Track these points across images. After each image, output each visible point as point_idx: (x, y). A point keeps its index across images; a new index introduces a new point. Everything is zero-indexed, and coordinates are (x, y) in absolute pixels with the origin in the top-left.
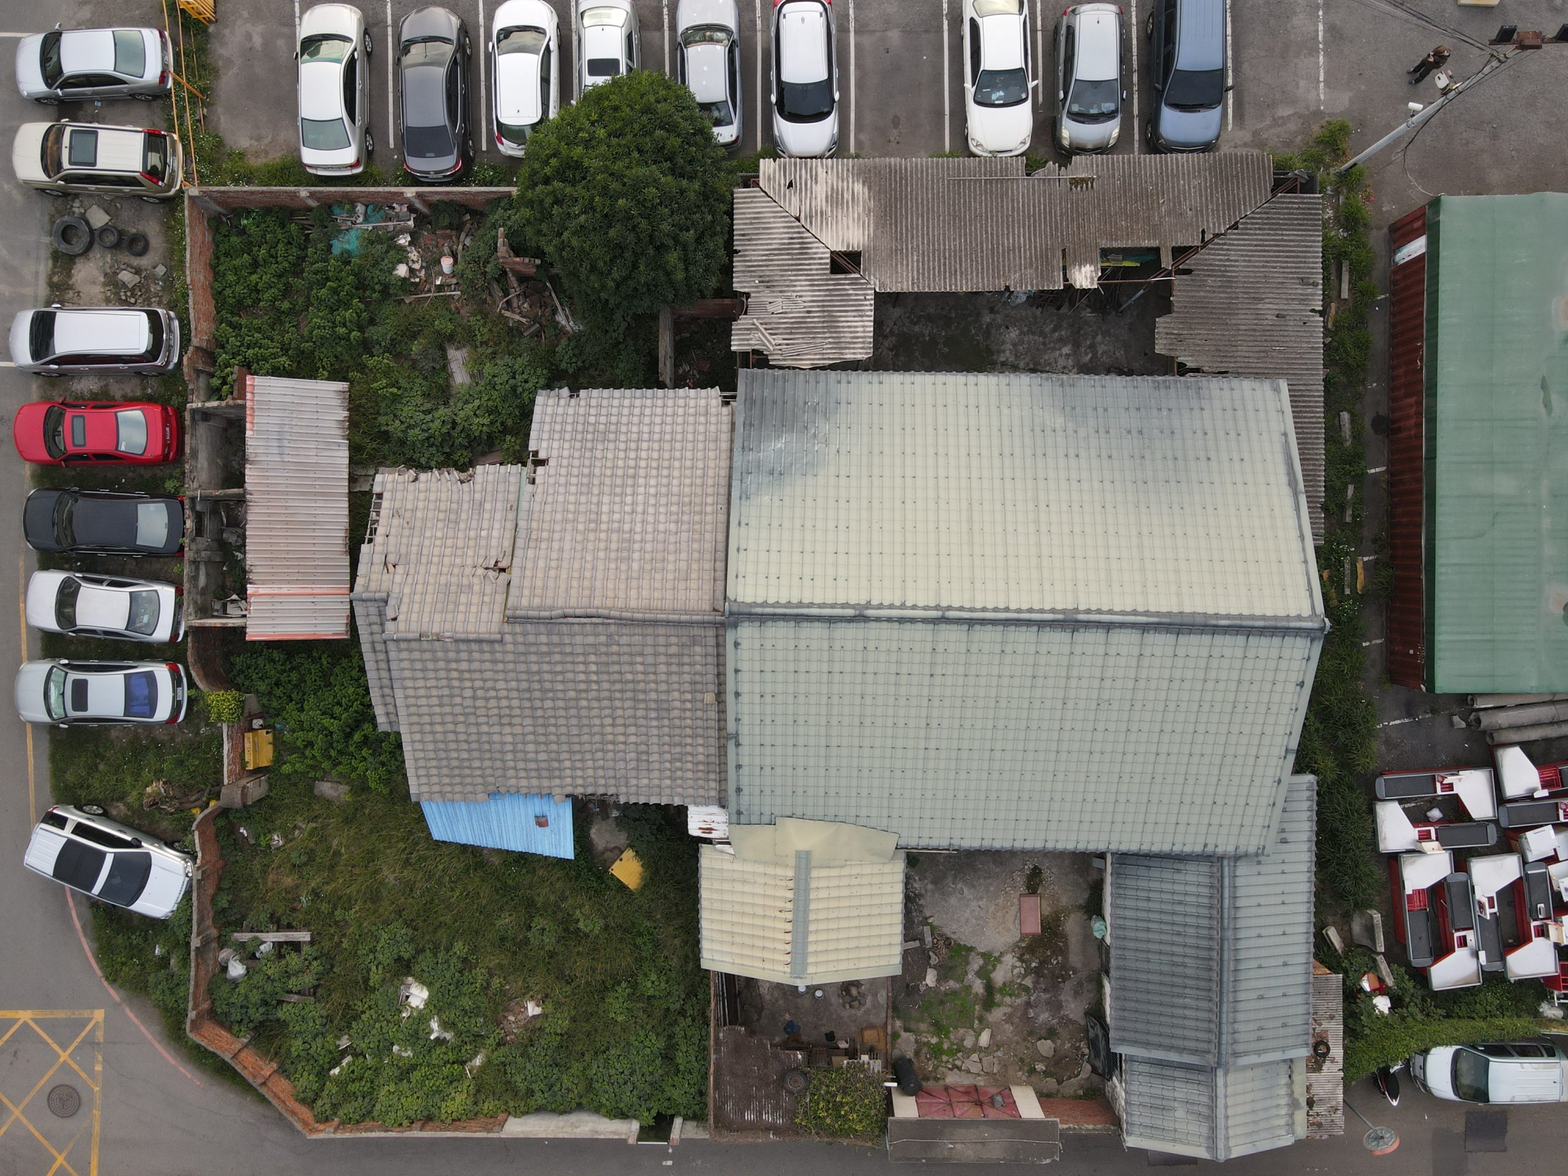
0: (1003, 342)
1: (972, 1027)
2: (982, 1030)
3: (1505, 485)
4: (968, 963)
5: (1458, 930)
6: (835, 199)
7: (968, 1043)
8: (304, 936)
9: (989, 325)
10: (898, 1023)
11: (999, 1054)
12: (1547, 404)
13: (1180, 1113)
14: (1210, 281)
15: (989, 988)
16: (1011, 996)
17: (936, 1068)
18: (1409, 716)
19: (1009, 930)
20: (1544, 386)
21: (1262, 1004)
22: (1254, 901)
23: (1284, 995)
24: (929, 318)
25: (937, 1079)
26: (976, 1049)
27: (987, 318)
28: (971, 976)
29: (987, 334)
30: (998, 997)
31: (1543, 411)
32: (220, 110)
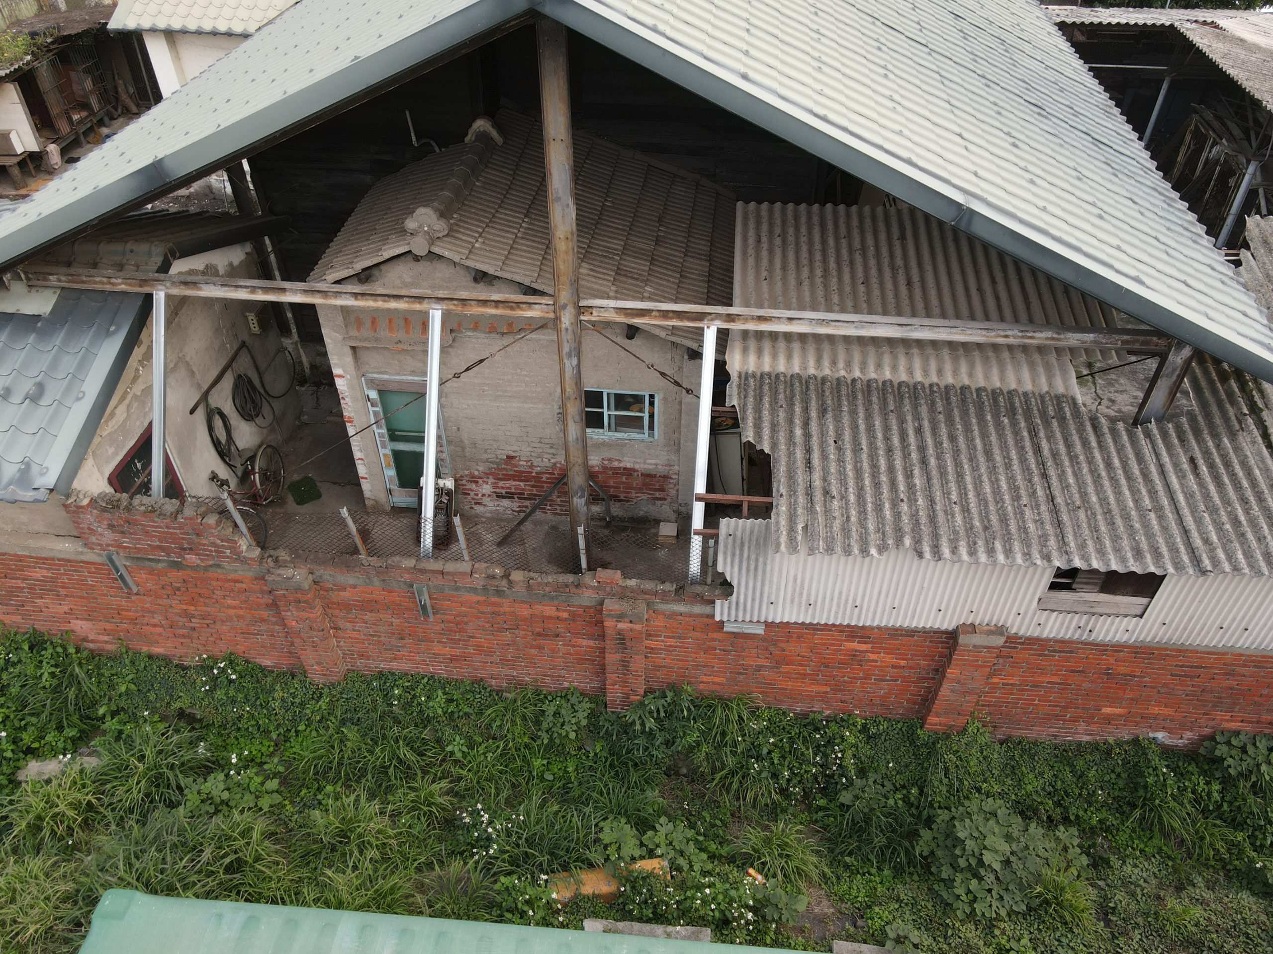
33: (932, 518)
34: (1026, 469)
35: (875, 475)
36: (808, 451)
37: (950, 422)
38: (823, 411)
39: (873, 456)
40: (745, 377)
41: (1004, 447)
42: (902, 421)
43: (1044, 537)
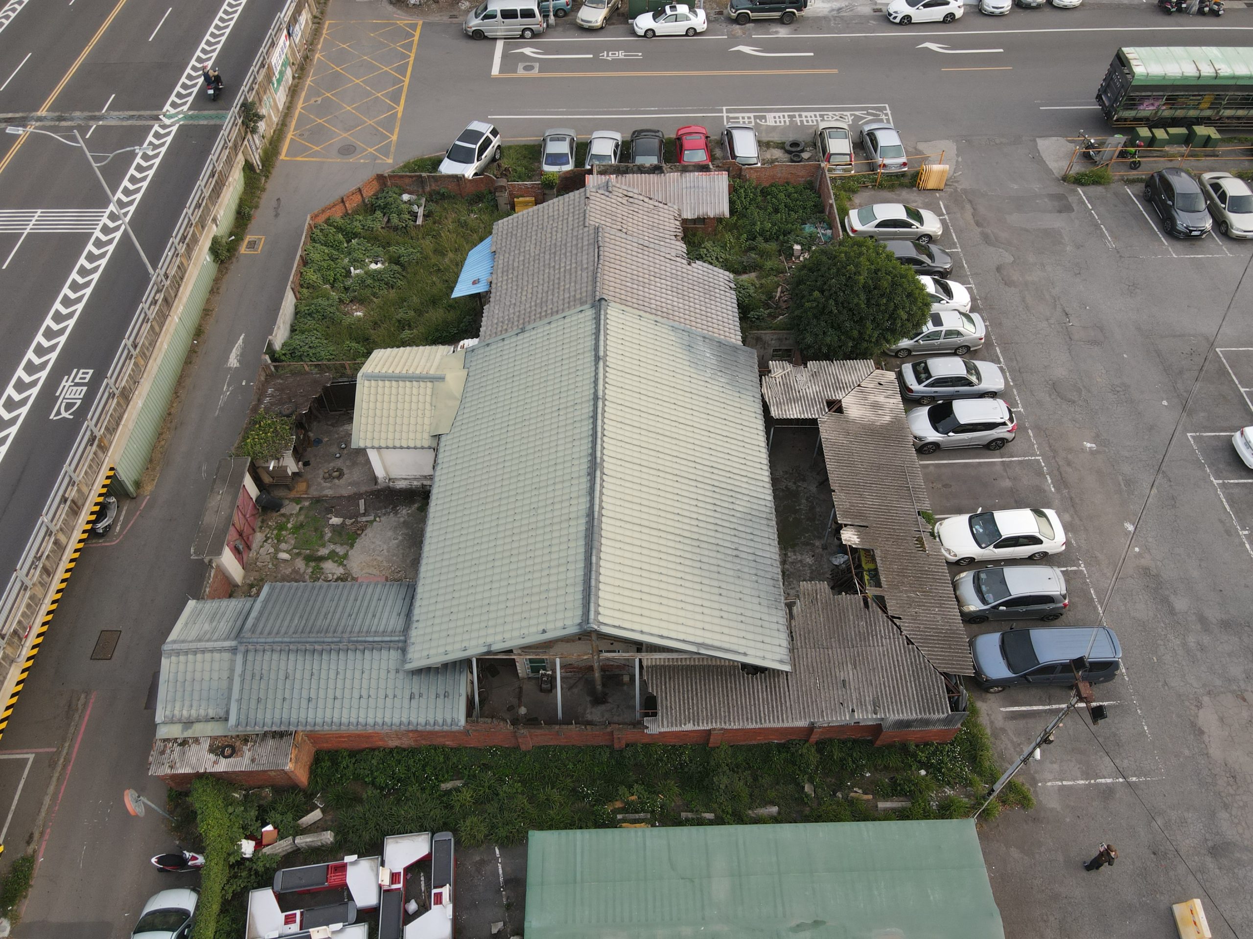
0: (802, 554)
1: (294, 548)
2: (290, 555)
3: (720, 888)
4: (342, 545)
5: (302, 914)
6: (876, 406)
7: (283, 546)
8: (419, 221)
9: (813, 545)
10: (307, 504)
11: (270, 566)
12: (799, 928)
13: (207, 627)
14: (863, 623)
15: (322, 559)
16: (312, 572)
17: (269, 527)
18: (506, 882)
19: (362, 570)
20: (817, 923)
21: (282, 675)
22: (367, 666)
23: (284, 699)
24: (812, 508)
25: (261, 527)
26: (277, 550)
27: (817, 543)
28: (332, 547)
29: (807, 544)
30: (313, 564)
31: (793, 923)
32: (873, 192)
33: (698, 713)
34: (723, 694)
35: (684, 700)
36: (666, 693)
37: (705, 680)
38: (670, 679)
39: (683, 694)
40: (647, 667)
41: (718, 687)
42: (691, 680)
43: (725, 717)
